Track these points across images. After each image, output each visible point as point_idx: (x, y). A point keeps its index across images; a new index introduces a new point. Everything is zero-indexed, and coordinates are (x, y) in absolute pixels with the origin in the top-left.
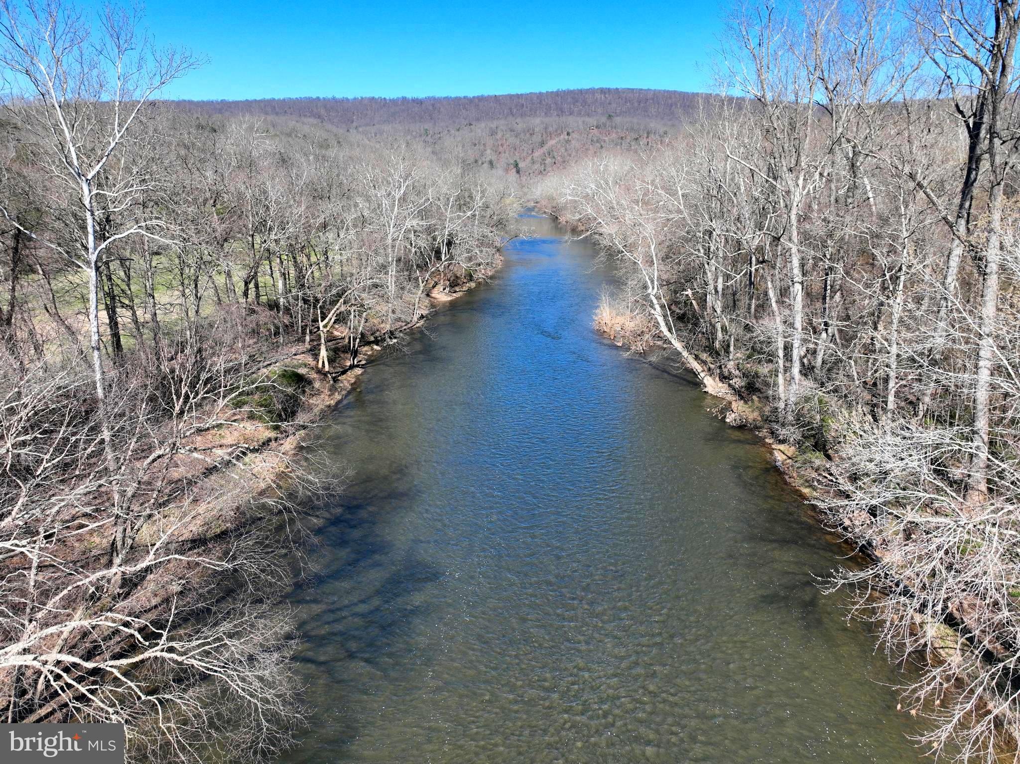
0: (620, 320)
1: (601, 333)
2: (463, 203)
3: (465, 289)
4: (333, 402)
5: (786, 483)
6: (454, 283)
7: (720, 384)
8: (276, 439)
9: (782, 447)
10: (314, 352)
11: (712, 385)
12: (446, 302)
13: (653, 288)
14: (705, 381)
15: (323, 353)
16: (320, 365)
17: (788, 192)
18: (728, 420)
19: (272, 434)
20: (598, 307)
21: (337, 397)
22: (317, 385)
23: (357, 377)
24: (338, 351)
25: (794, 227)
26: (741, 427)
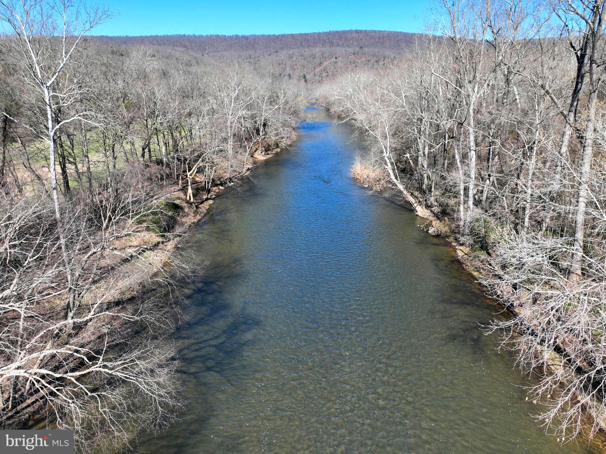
0: (366, 172)
1: (355, 180)
2: (273, 100)
3: (274, 152)
4: (196, 221)
5: (463, 269)
6: (267, 149)
7: (426, 211)
8: (163, 243)
9: (461, 248)
10: (184, 189)
11: (421, 211)
12: (262, 161)
13: (387, 153)
14: (417, 209)
15: (190, 191)
16: (188, 198)
17: (468, 96)
18: (430, 232)
19: (160, 240)
20: (354, 163)
21: (199, 217)
22: (186, 210)
23: (210, 205)
24: (198, 190)
25: (471, 117)
26: (438, 236)
